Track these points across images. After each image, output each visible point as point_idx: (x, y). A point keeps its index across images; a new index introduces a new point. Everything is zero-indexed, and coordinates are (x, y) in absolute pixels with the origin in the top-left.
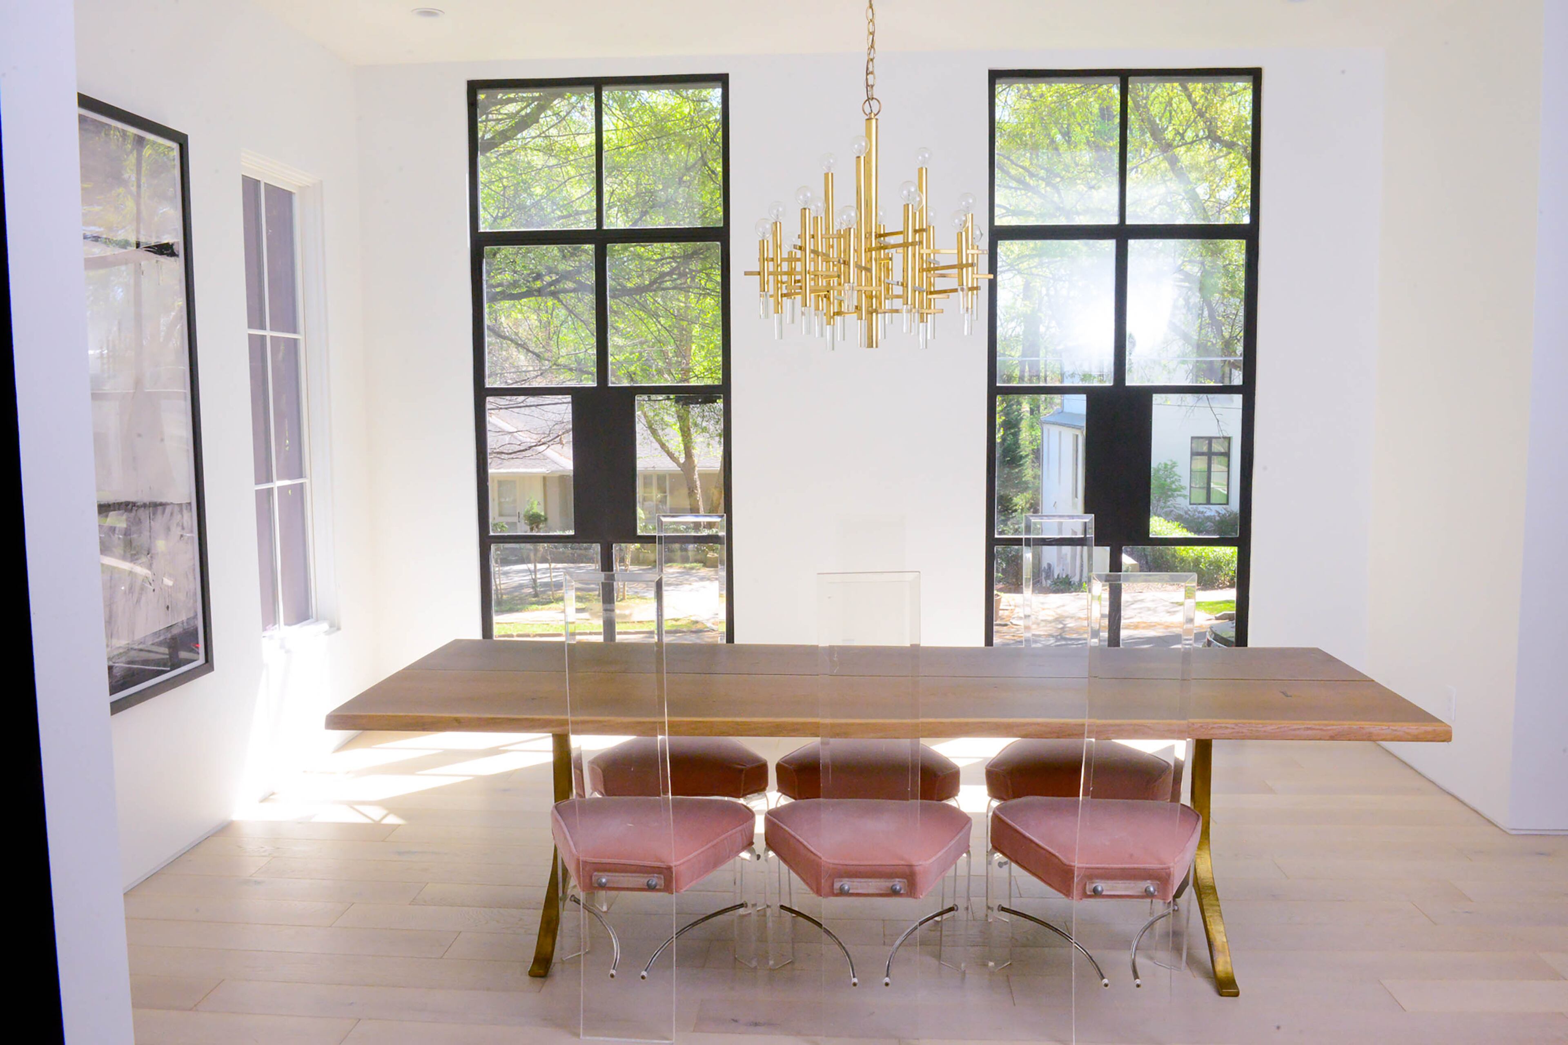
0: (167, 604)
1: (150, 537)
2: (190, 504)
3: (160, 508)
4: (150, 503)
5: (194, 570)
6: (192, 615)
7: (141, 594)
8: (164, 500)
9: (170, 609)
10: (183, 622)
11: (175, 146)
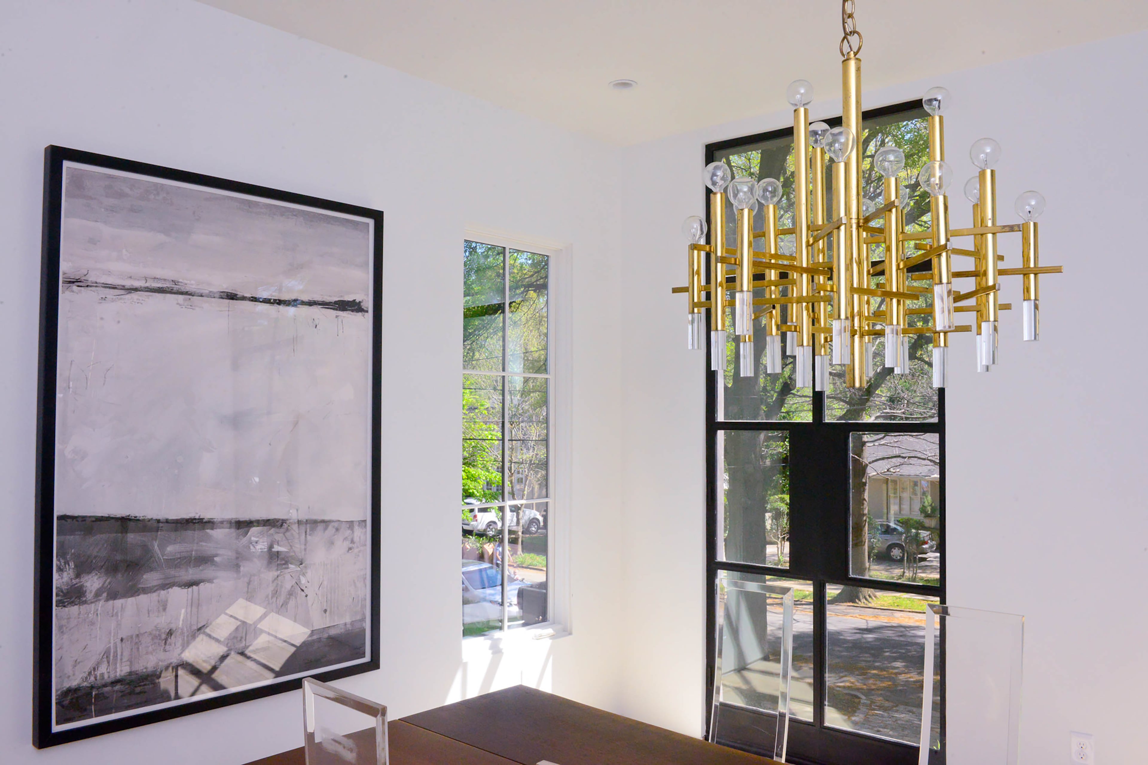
0: (325, 608)
1: (305, 549)
2: (365, 521)
3: (321, 527)
4: (307, 521)
5: (365, 579)
6: (358, 617)
7: (289, 598)
8: (326, 518)
9: (328, 613)
10: (345, 624)
11: (371, 222)
